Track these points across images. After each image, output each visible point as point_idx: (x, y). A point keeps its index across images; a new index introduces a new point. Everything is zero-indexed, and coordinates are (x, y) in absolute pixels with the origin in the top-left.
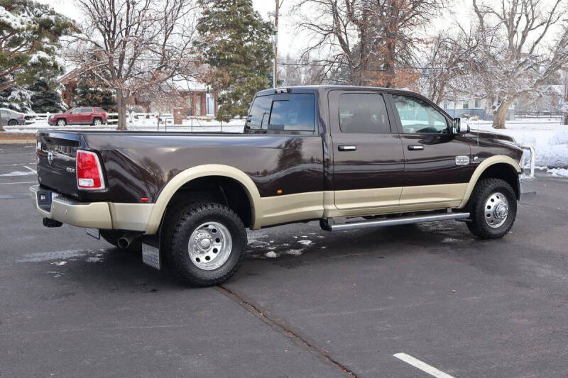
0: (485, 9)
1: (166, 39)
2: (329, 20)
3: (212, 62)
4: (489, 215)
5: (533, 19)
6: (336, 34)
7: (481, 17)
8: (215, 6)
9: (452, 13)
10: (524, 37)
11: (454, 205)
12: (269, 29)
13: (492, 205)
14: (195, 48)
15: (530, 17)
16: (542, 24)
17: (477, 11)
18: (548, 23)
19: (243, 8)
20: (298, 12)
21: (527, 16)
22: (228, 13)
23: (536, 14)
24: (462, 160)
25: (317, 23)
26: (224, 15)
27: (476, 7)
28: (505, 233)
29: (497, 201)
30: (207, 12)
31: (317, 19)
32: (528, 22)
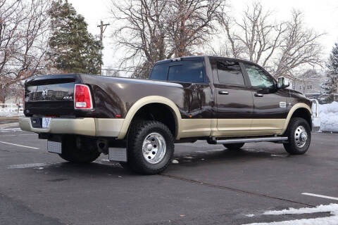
0: (235, 37)
1: (27, 50)
2: (140, 40)
3: (58, 67)
4: (297, 140)
5: (265, 44)
6: (144, 49)
7: (233, 43)
8: (61, 29)
9: (219, 38)
10: (259, 55)
11: (278, 132)
12: (99, 45)
13: (299, 133)
14: (48, 57)
15: (262, 43)
16: (270, 48)
17: (230, 38)
18: (274, 47)
19: (81, 31)
20: (119, 35)
21: (260, 42)
22: (71, 34)
23: (266, 41)
24: (283, 104)
25: (131, 42)
26: (68, 35)
27: (229, 36)
28: (306, 151)
29: (301, 130)
30: (56, 33)
31: (131, 40)
32: (261, 46)
